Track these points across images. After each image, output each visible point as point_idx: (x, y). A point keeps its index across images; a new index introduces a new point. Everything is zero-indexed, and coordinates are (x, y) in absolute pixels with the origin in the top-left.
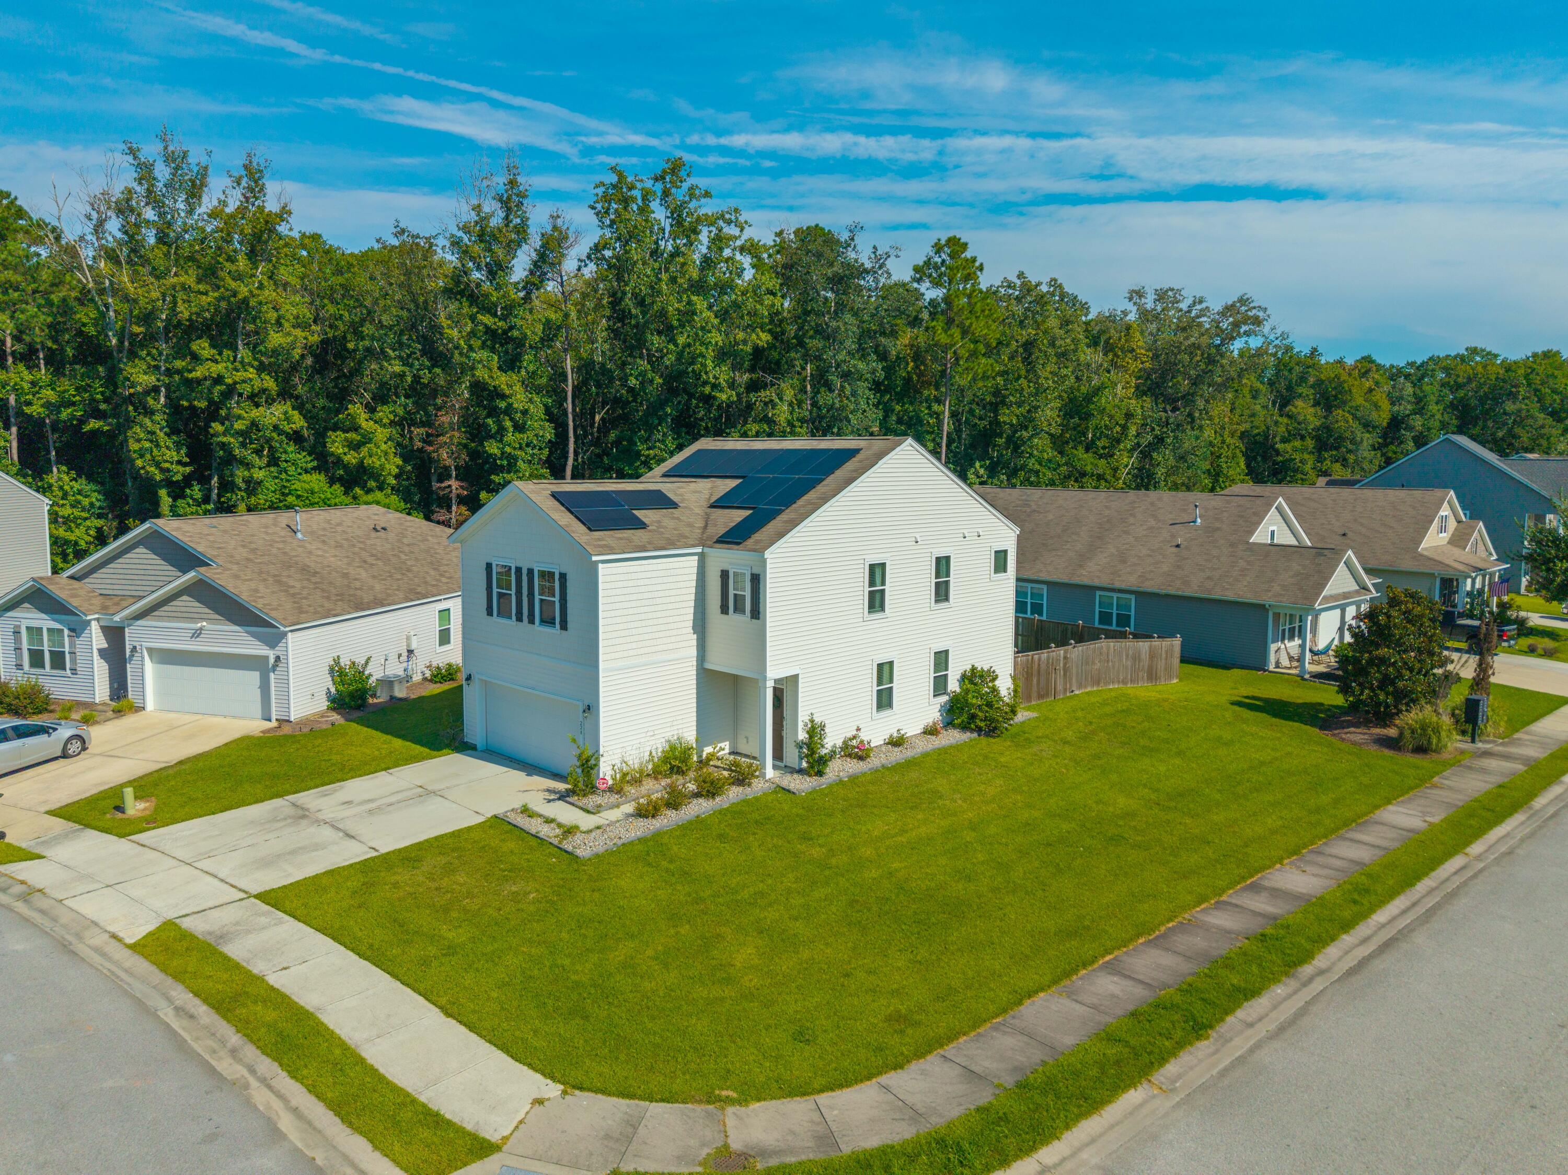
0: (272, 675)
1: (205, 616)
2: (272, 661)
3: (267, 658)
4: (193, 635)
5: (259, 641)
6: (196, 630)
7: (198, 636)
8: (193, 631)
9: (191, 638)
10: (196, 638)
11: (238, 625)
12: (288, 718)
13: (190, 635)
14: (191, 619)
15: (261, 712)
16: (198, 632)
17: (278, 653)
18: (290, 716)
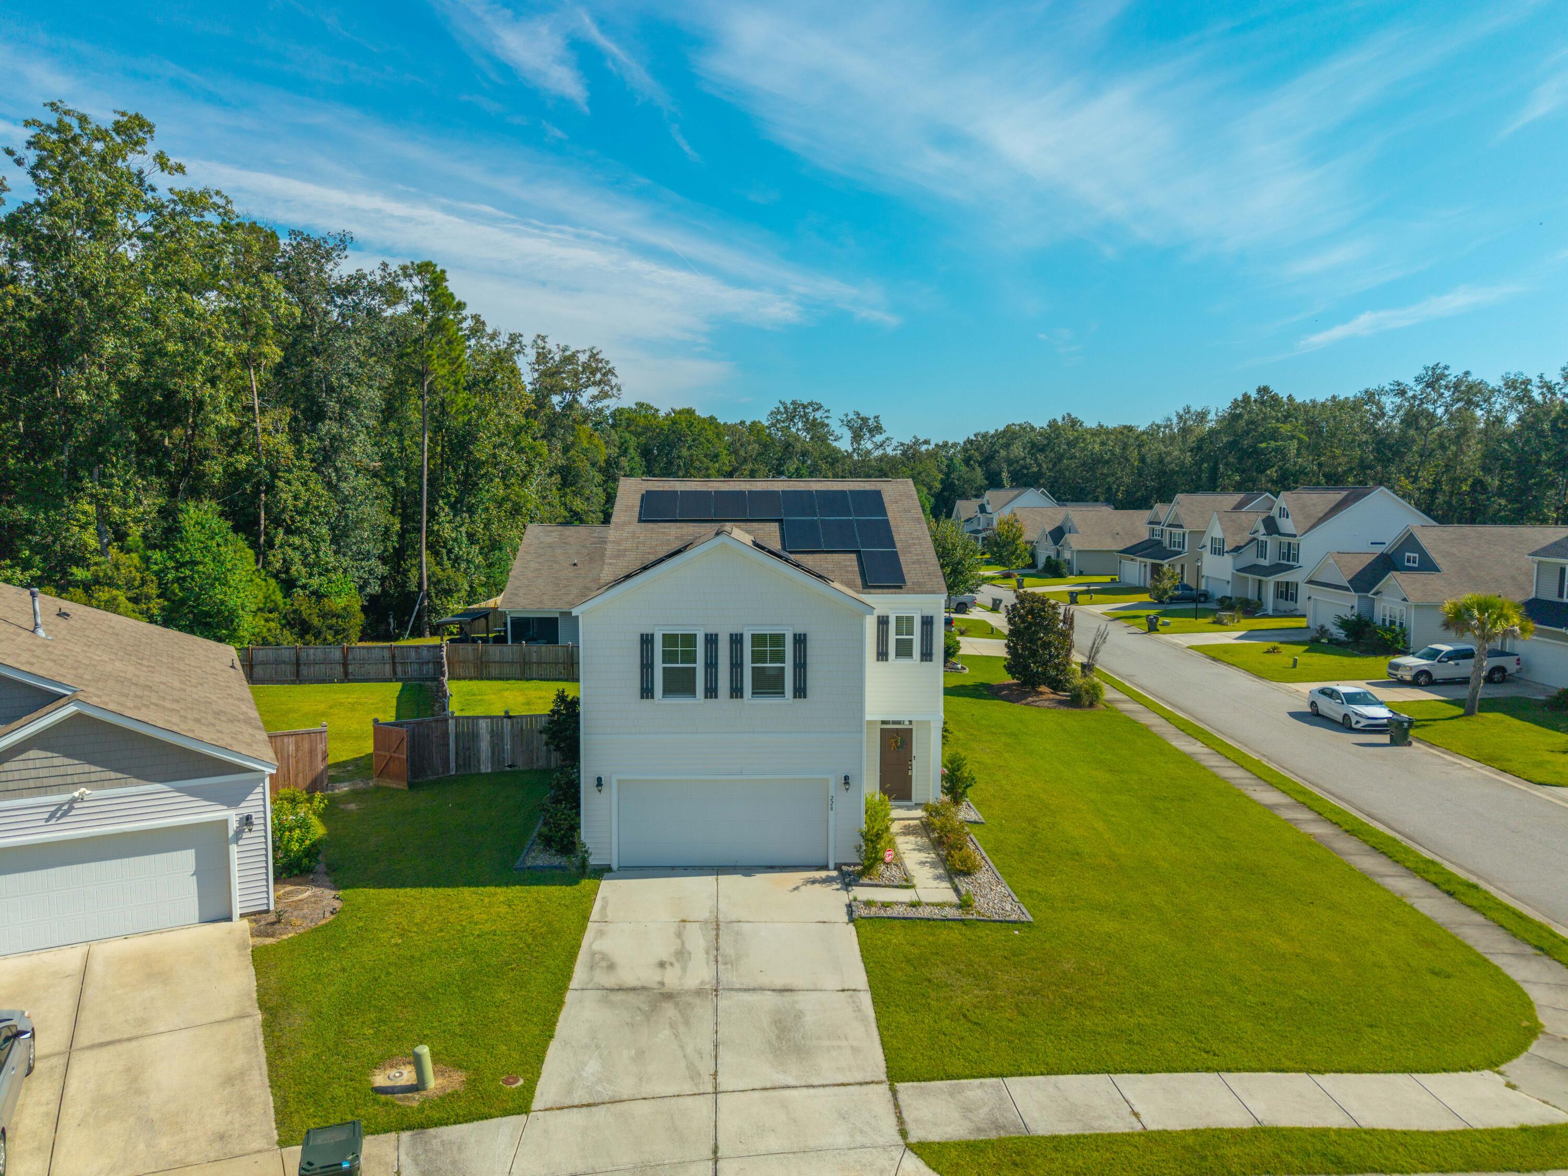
0: (234, 849)
1: (84, 778)
2: (233, 825)
3: (225, 822)
4: (52, 815)
5: (206, 799)
6: (63, 805)
7: (65, 814)
8: (53, 809)
9: (48, 820)
10: (59, 818)
11: (160, 782)
12: (265, 908)
13: (46, 816)
14: (42, 789)
15: (197, 912)
16: (65, 807)
17: (246, 812)
18: (268, 904)
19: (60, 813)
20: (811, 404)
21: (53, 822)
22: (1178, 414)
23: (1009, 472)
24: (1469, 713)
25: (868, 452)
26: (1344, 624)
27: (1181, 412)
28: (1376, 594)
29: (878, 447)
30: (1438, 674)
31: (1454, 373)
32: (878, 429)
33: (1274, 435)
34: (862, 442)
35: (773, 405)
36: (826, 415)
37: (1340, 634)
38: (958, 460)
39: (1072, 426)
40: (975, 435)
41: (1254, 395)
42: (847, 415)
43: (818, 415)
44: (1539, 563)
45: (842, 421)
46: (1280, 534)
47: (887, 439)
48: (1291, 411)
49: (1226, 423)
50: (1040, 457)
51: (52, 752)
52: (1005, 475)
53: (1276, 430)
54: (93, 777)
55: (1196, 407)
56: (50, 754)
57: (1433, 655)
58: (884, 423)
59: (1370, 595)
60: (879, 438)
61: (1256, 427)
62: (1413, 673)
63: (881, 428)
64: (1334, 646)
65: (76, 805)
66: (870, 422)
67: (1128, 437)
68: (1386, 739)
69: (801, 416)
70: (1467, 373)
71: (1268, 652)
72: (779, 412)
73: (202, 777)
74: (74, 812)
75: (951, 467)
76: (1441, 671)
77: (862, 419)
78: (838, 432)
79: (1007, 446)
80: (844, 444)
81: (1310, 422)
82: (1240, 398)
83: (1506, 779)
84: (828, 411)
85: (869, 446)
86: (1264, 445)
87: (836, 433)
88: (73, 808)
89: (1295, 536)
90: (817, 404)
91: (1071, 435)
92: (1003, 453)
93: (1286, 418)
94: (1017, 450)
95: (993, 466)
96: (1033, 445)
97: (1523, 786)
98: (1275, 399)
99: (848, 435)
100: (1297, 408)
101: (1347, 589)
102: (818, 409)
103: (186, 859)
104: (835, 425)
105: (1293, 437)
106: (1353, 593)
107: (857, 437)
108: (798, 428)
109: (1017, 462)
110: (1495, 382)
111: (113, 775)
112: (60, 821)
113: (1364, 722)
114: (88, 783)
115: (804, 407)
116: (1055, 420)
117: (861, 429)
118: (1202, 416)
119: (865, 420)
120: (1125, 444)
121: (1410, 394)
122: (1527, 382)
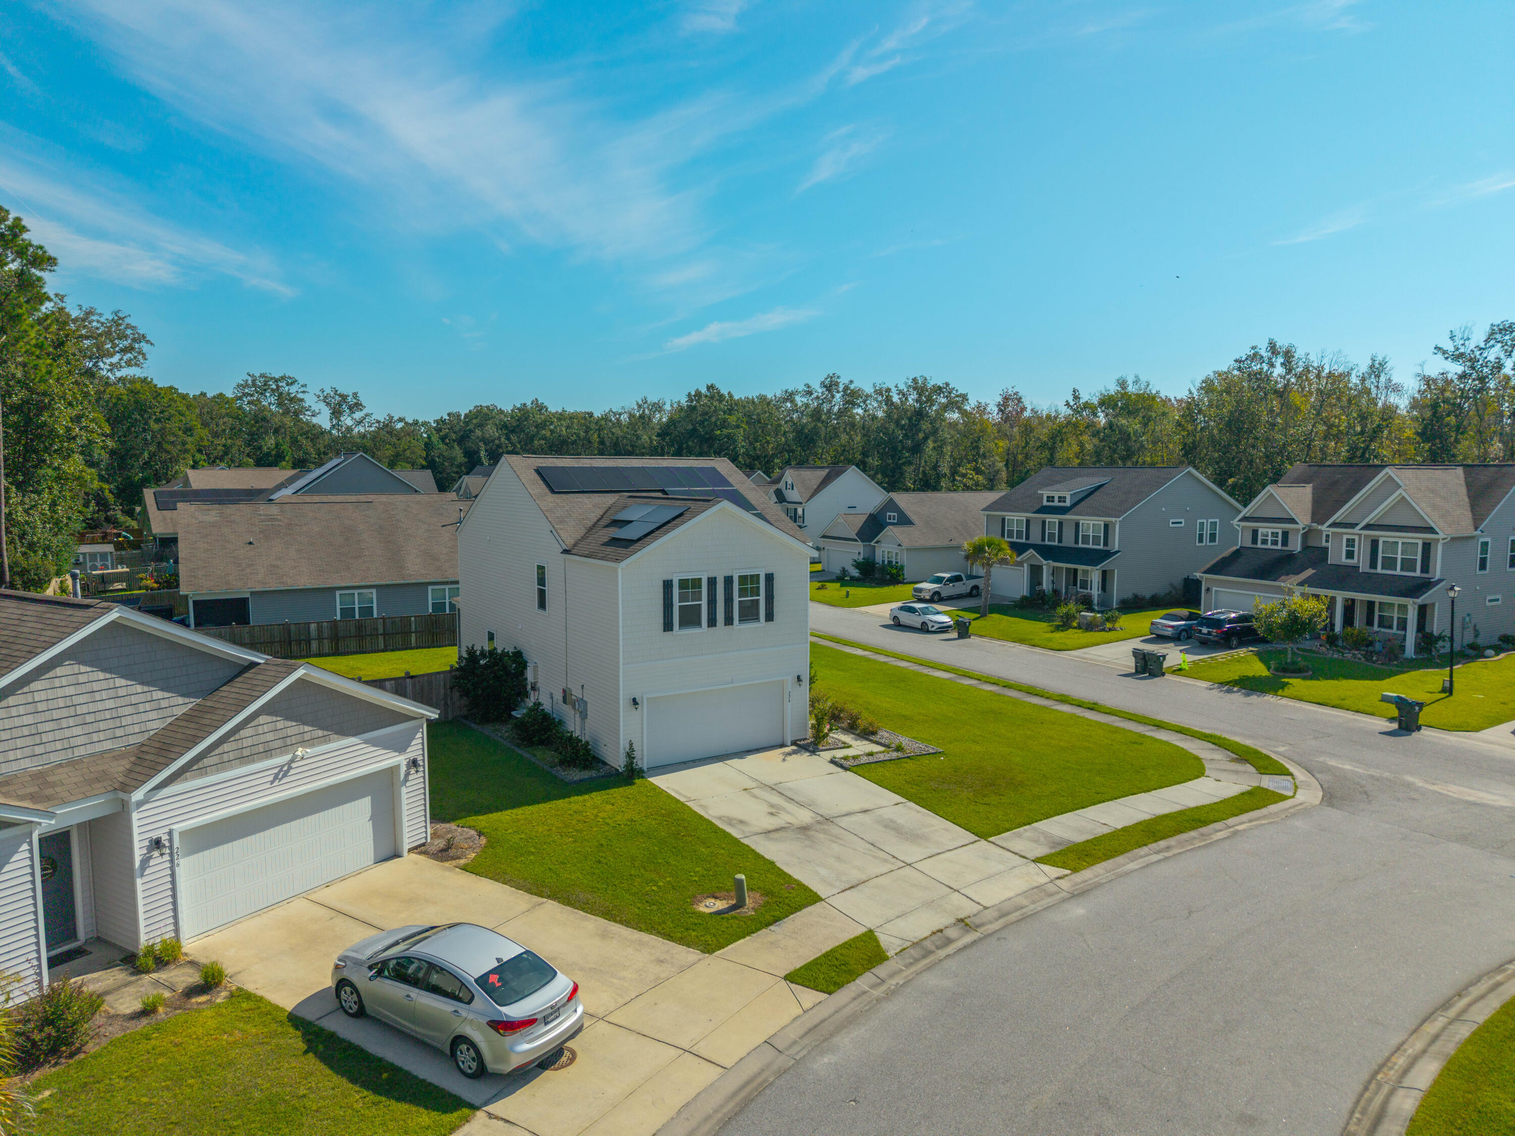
0: (403, 790)
1: (301, 738)
2: (403, 769)
3: (397, 767)
4: (276, 777)
5: (384, 748)
6: (283, 766)
7: (285, 776)
8: (276, 771)
9: (272, 782)
10: (280, 780)
11: (353, 735)
12: (423, 841)
13: (271, 778)
14: (268, 753)
15: (372, 854)
16: (285, 768)
17: (411, 755)
18: (426, 838)
19: (282, 773)
20: (283, 378)
21: (276, 783)
22: (638, 403)
23: (486, 451)
24: (983, 615)
25: (349, 429)
26: (858, 565)
27: (640, 403)
28: (877, 542)
29: (359, 422)
30: (944, 594)
31: (843, 381)
32: (358, 406)
33: (724, 424)
34: (342, 419)
35: (241, 378)
36: (302, 389)
37: (855, 573)
38: (435, 438)
39: (540, 410)
40: (449, 414)
41: (704, 390)
42: (322, 391)
43: (293, 389)
44: (988, 516)
45: (319, 397)
46: (789, 502)
47: (366, 415)
48: (733, 406)
49: (683, 414)
50: (514, 438)
51: (276, 716)
52: (483, 453)
53: (725, 421)
54: (307, 737)
55: (652, 399)
56: (274, 719)
57: (939, 580)
58: (363, 399)
59: (872, 544)
60: (358, 415)
61: (710, 417)
62: (931, 594)
63: (361, 405)
64: (854, 582)
65: (293, 765)
66: (349, 399)
67: (590, 422)
68: (955, 635)
69: (273, 390)
70: (851, 382)
71: (819, 588)
72: (246, 385)
73: (382, 728)
74: (292, 772)
75: (428, 446)
76: (947, 591)
77: (340, 395)
78: (315, 407)
79: (481, 426)
80: (323, 420)
81: (748, 415)
82: (693, 393)
83: (1037, 650)
84: (305, 386)
85: (349, 422)
86: (718, 432)
87: (313, 408)
88: (291, 768)
89: (801, 503)
90: (290, 378)
91: (539, 418)
92: (478, 433)
93: (730, 411)
94: (491, 431)
95: (470, 445)
96: (505, 426)
97: (1051, 653)
98: (721, 397)
99: (326, 412)
100: (737, 403)
101: (855, 540)
102: (292, 384)
103: (364, 805)
104: (310, 400)
105: (738, 427)
106: (860, 543)
107: (336, 413)
108: (269, 401)
109: (493, 441)
110: (869, 390)
111: (320, 733)
112: (282, 782)
113: (937, 626)
114: (303, 743)
115: (276, 381)
116: (525, 404)
117: (340, 405)
118: (657, 407)
119: (344, 397)
120: (588, 427)
121: (815, 395)
122: (888, 390)
